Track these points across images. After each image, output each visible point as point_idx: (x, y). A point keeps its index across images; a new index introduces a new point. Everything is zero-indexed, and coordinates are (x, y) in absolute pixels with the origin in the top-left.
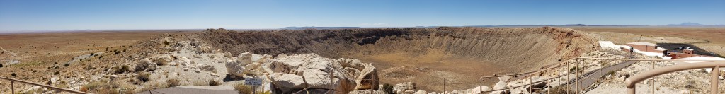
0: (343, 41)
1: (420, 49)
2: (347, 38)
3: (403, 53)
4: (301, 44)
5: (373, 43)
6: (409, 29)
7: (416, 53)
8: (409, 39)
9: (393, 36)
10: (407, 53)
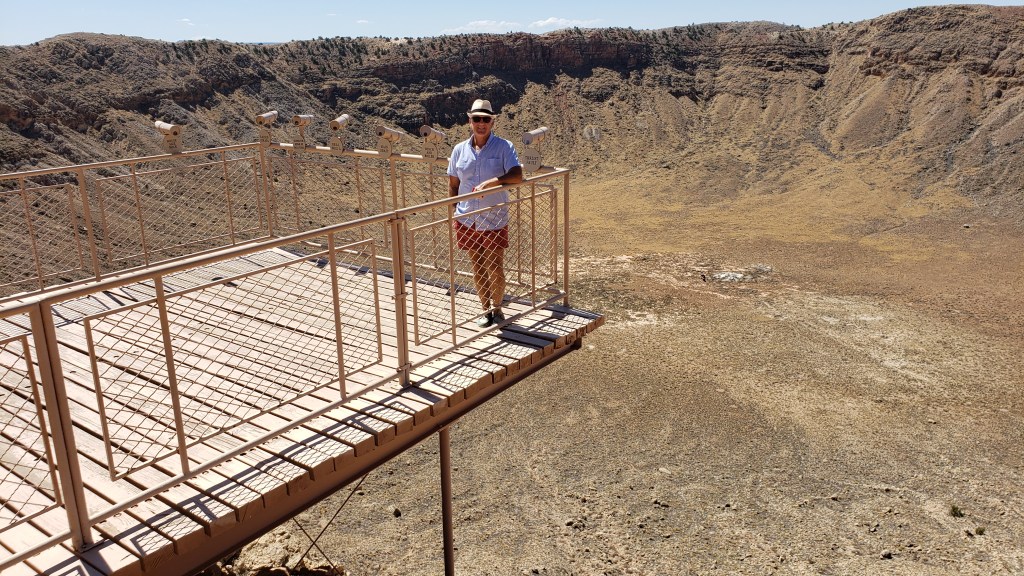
1: (750, 156)
2: (337, 92)
3: (642, 178)
4: (30, 133)
6: (696, 32)
7: (726, 177)
8: (694, 96)
9: (601, 78)
10: (665, 179)
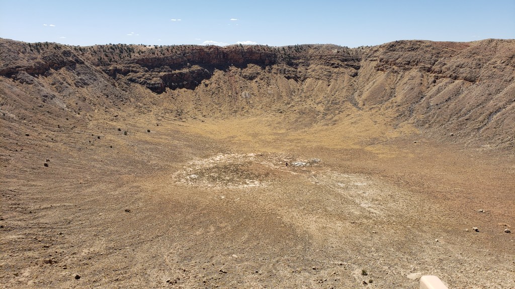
0: (103, 80)
1: (320, 108)
2: (117, 71)
3: (269, 117)
5: (192, 86)
6: (298, 49)
7: (309, 117)
8: (296, 79)
9: (251, 69)
10: (280, 118)
